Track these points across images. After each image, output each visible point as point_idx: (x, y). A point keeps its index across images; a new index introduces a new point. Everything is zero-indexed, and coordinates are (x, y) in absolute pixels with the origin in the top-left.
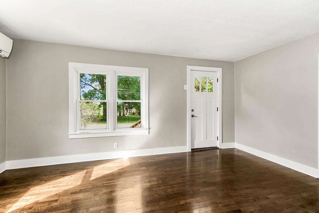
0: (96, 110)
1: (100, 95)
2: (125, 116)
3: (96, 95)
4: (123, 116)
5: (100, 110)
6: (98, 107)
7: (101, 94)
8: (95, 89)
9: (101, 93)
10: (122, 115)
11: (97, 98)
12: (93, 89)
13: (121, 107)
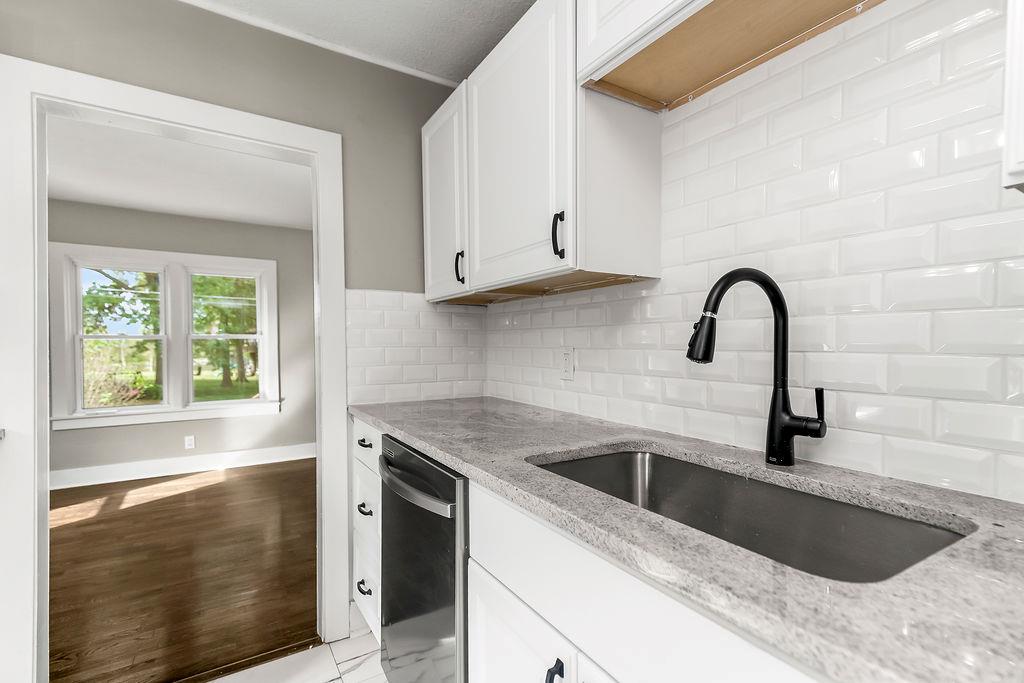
0: (123, 359)
1: (139, 306)
2: (247, 381)
3: (123, 304)
4: (237, 380)
5: (140, 360)
6: (131, 351)
7: (148, 305)
8: (120, 285)
9: (145, 302)
10: (234, 377)
11: (129, 316)
12: (111, 283)
13: (232, 348)
